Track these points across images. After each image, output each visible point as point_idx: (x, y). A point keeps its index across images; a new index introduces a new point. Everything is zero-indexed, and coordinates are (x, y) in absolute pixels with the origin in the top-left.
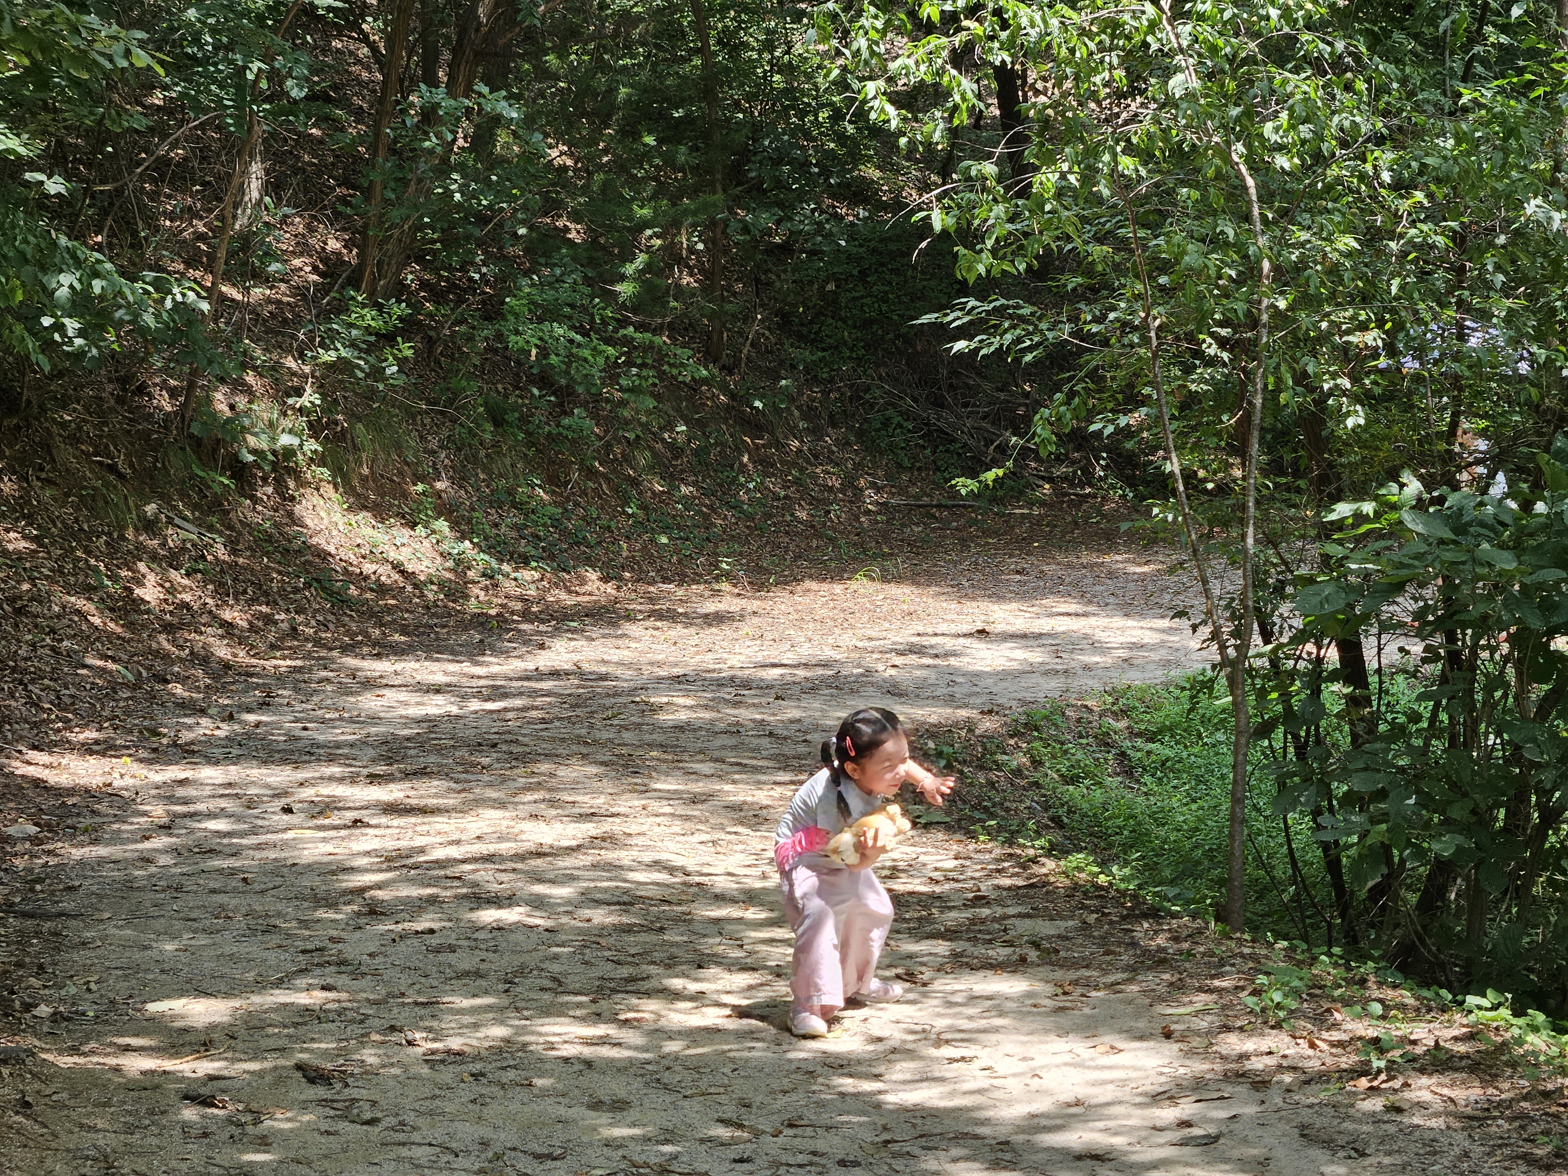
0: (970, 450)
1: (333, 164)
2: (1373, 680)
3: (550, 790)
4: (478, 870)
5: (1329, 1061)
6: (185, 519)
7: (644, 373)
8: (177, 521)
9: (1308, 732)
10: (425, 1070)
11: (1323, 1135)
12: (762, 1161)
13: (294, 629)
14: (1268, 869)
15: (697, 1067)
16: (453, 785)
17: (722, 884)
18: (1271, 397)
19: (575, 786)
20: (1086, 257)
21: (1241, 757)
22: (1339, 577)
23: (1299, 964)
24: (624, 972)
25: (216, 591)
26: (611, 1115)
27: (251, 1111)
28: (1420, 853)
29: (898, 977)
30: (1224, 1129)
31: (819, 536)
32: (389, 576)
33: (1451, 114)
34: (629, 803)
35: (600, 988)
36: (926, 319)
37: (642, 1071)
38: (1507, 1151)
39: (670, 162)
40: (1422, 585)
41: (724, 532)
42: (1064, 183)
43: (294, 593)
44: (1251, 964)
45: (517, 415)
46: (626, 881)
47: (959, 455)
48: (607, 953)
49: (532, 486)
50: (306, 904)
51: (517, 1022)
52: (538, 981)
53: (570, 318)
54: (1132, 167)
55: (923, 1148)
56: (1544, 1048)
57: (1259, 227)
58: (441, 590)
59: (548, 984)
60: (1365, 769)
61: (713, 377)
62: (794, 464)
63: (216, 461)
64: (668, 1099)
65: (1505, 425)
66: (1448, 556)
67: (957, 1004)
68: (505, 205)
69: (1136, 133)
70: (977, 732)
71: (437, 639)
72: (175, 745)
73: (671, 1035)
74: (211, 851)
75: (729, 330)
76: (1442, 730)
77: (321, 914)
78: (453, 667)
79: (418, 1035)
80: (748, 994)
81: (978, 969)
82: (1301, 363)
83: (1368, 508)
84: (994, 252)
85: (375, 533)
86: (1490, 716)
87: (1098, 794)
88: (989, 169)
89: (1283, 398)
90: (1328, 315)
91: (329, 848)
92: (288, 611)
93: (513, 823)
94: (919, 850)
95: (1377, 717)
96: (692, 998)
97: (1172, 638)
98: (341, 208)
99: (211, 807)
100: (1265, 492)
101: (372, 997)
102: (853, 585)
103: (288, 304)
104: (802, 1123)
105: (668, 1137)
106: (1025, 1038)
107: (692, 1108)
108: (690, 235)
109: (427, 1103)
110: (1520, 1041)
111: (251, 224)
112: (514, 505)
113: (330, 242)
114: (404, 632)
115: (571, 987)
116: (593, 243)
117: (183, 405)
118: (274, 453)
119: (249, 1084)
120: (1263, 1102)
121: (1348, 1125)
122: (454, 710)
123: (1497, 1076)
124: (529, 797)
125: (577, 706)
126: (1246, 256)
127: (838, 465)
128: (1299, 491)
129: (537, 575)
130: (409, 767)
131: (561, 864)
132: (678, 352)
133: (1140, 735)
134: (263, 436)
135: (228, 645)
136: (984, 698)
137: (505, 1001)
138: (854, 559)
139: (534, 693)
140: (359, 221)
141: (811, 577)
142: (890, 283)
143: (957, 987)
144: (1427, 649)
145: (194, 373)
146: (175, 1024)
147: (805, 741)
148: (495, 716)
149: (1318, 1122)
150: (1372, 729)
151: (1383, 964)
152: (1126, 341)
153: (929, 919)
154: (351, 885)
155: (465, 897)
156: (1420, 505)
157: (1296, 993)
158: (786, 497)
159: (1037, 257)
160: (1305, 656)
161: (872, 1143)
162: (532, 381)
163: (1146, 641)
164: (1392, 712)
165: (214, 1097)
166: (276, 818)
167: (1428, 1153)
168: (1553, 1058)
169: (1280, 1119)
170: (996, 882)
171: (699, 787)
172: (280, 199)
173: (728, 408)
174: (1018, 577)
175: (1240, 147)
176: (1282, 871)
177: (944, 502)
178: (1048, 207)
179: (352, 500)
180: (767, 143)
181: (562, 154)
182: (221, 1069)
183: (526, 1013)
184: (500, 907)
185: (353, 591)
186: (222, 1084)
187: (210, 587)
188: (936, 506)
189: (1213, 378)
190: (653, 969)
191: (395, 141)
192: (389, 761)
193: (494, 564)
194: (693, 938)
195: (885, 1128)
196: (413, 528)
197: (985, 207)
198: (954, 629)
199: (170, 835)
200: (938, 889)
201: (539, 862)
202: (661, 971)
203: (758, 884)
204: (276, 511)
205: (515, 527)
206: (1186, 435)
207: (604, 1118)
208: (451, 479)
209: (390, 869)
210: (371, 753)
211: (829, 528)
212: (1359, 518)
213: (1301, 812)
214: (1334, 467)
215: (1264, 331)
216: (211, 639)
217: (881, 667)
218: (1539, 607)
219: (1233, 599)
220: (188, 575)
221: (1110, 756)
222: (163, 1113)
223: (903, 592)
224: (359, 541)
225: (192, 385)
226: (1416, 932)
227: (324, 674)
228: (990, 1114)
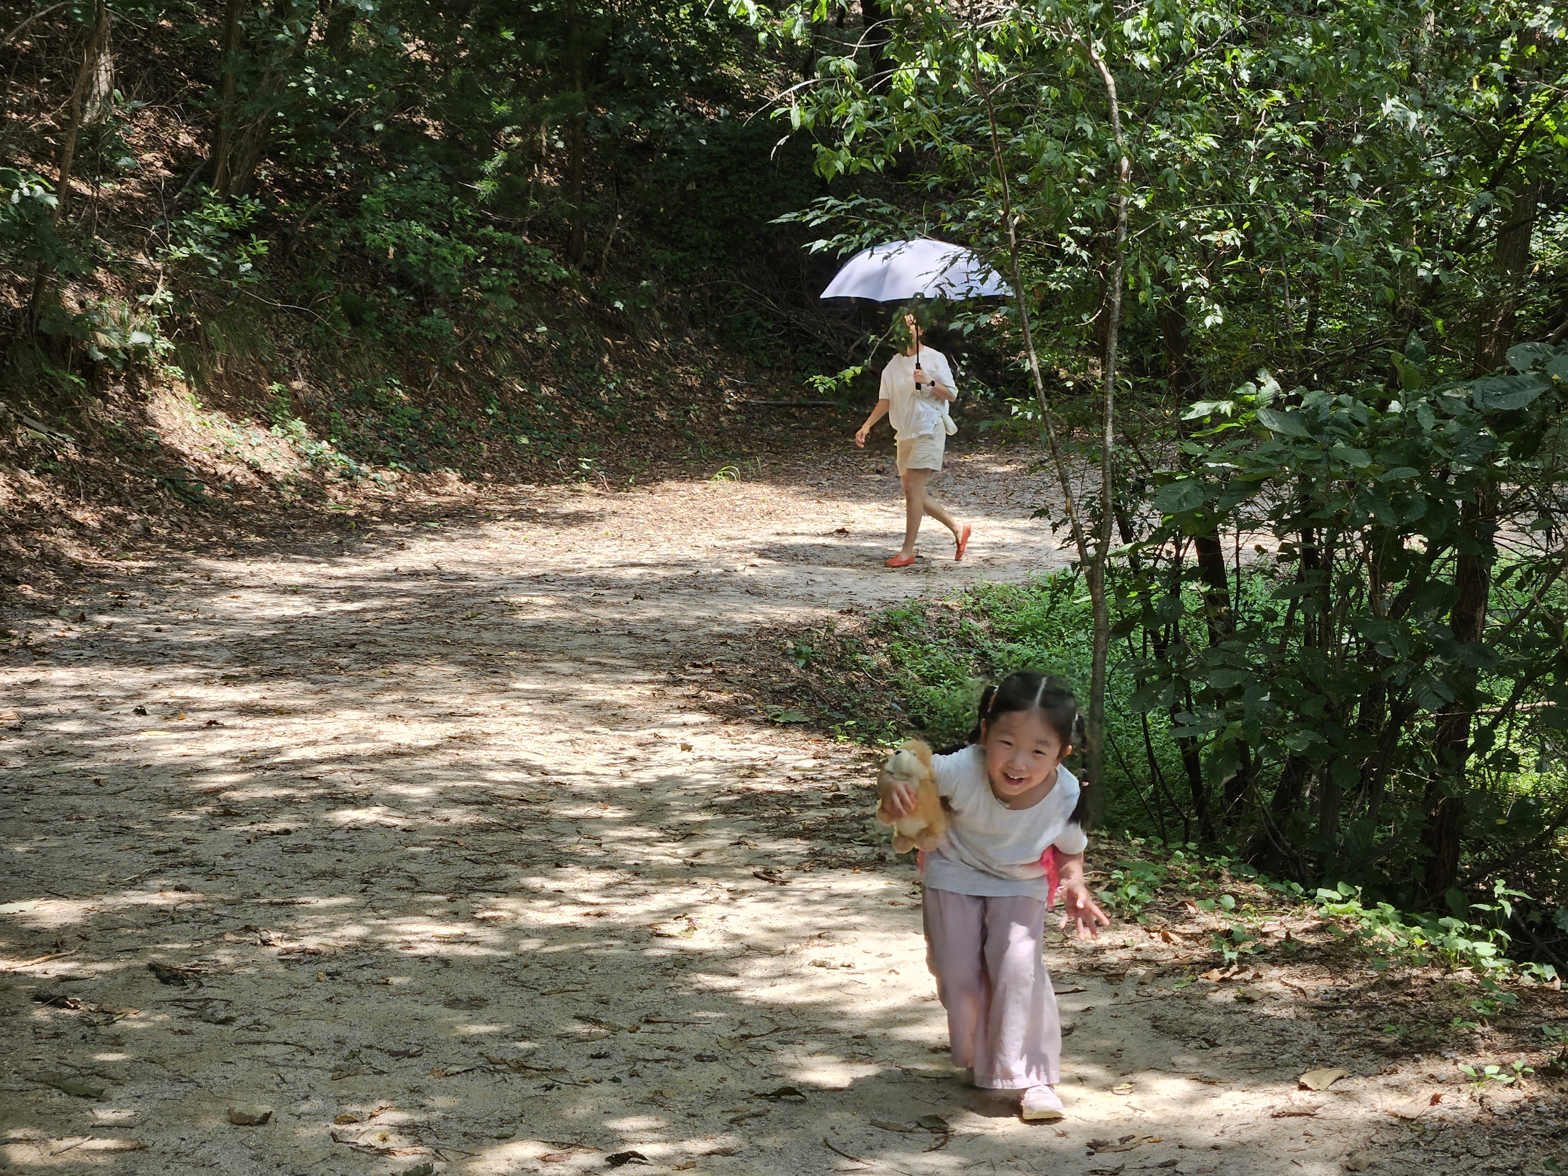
0: (830, 349)
1: (184, 57)
2: (1231, 580)
3: (408, 690)
4: (335, 771)
5: (1182, 953)
6: (35, 418)
7: (504, 273)
8: (26, 420)
9: (1167, 631)
10: (281, 970)
11: (1175, 1027)
12: (620, 1057)
13: (147, 530)
14: (1128, 768)
15: (555, 964)
16: (309, 686)
17: (580, 783)
18: (1129, 297)
19: (433, 686)
20: (946, 156)
21: (1100, 655)
22: (1197, 476)
23: (1155, 859)
24: (482, 871)
25: (67, 492)
26: (468, 1012)
27: (103, 1011)
28: (1274, 750)
29: (756, 875)
30: (1078, 1022)
31: (678, 435)
32: (244, 477)
33: (1310, 13)
34: (487, 703)
35: (458, 887)
36: (784, 218)
37: (500, 969)
38: (1355, 1040)
39: (528, 57)
40: (1278, 484)
41: (585, 432)
42: (923, 80)
43: (147, 493)
44: (1107, 860)
45: (375, 314)
46: (484, 780)
47: (819, 354)
48: (464, 853)
49: (392, 386)
50: (160, 806)
51: (373, 922)
52: (395, 881)
53: (428, 216)
54: (992, 64)
55: (780, 1042)
56: (1393, 939)
57: (1118, 125)
58: (298, 491)
59: (405, 883)
60: (1223, 666)
61: (574, 277)
62: (655, 365)
63: (66, 359)
64: (526, 996)
65: (1361, 326)
66: (1304, 454)
67: (815, 902)
68: (360, 100)
69: (996, 29)
70: (837, 632)
71: (294, 540)
72: (25, 646)
73: (529, 933)
74: (62, 753)
75: (589, 230)
76: (1297, 629)
77: (175, 815)
78: (310, 568)
79: (273, 935)
80: (606, 893)
81: (836, 868)
82: (1160, 261)
83: (1226, 407)
84: (853, 149)
85: (229, 433)
86: (1343, 615)
87: (959, 695)
88: (848, 64)
89: (1142, 296)
90: (1187, 213)
91: (183, 749)
92: (140, 512)
93: (370, 724)
94: (777, 749)
95: (1234, 615)
96: (549, 897)
97: (1033, 538)
98: (192, 101)
99: (62, 708)
100: (1124, 391)
101: (226, 897)
102: (713, 484)
103: (139, 199)
104: (659, 1019)
105: (525, 1033)
106: (884, 935)
107: (549, 1006)
108: (550, 133)
109: (282, 1002)
110: (1369, 933)
111: (100, 117)
112: (373, 405)
113: (181, 136)
114: (260, 532)
115: (428, 887)
116: (450, 139)
117: (32, 302)
118: (125, 351)
119: (101, 985)
120: (1116, 995)
121: (1200, 1017)
122: (312, 611)
123: (1346, 967)
124: (387, 697)
125: (437, 606)
126: (1105, 155)
127: (698, 365)
128: (1158, 390)
129: (396, 476)
130: (265, 669)
131: (419, 764)
132: (539, 252)
133: (1001, 635)
134: (114, 334)
135: (79, 546)
136: (844, 598)
137: (362, 900)
138: (713, 458)
139: (393, 594)
140: (211, 116)
141: (671, 477)
142: (751, 183)
143: (815, 885)
144: (1283, 548)
145: (43, 269)
146: (26, 926)
147: (664, 640)
148: (353, 617)
149: (1171, 1014)
150: (1230, 629)
151: (1236, 859)
152: (985, 240)
153: (788, 818)
154: (205, 786)
155: (321, 797)
156: (1277, 404)
157: (1151, 888)
158: (646, 398)
159: (896, 154)
160: (1164, 554)
161: (730, 1039)
162: (390, 279)
163: (1007, 541)
164: (1249, 611)
165: (65, 998)
166: (129, 719)
167: (1277, 1043)
168: (1402, 949)
169: (1133, 1011)
170: (855, 782)
171: (557, 686)
172: (129, 92)
173: (588, 308)
174: (878, 477)
175: (1099, 44)
176: (1141, 769)
177: (803, 402)
178: (907, 104)
179: (205, 399)
180: (627, 39)
181: (418, 48)
182: (72, 970)
183: (382, 912)
184: (357, 807)
185: (208, 491)
186: (74, 985)
187: (60, 487)
188: (796, 406)
189: (1073, 277)
190: (510, 868)
191: (248, 33)
192: (245, 662)
193: (353, 464)
194: (551, 837)
195: (742, 1023)
196: (268, 428)
197: (844, 103)
198: (813, 528)
199: (20, 737)
200: (796, 788)
201: (397, 762)
202: (519, 870)
203: (617, 784)
204: (128, 410)
205: (374, 427)
206: (1047, 335)
207: (461, 1015)
208: (308, 378)
209: (245, 770)
210: (226, 654)
211: (689, 428)
212: (1218, 417)
213: (1160, 711)
214: (1194, 366)
215: (1123, 230)
216: (62, 540)
217: (740, 567)
218: (1392, 505)
219: (1093, 499)
220: (38, 475)
221: (971, 656)
222: (14, 1014)
223: (762, 491)
224: (214, 441)
225: (40, 282)
226: (1270, 829)
227: (178, 575)
228: (847, 1008)
